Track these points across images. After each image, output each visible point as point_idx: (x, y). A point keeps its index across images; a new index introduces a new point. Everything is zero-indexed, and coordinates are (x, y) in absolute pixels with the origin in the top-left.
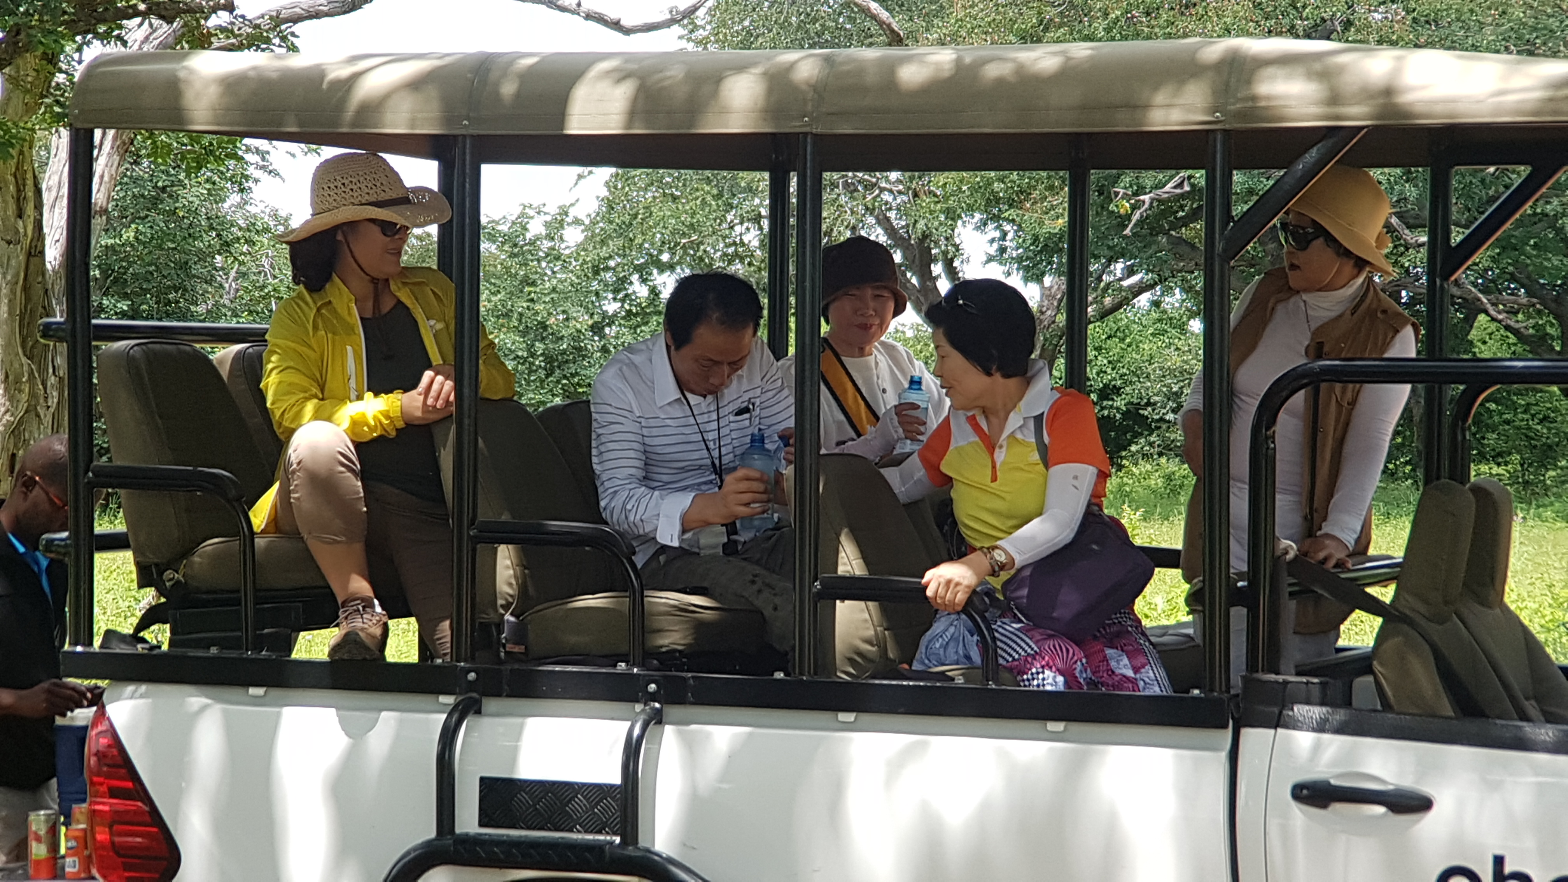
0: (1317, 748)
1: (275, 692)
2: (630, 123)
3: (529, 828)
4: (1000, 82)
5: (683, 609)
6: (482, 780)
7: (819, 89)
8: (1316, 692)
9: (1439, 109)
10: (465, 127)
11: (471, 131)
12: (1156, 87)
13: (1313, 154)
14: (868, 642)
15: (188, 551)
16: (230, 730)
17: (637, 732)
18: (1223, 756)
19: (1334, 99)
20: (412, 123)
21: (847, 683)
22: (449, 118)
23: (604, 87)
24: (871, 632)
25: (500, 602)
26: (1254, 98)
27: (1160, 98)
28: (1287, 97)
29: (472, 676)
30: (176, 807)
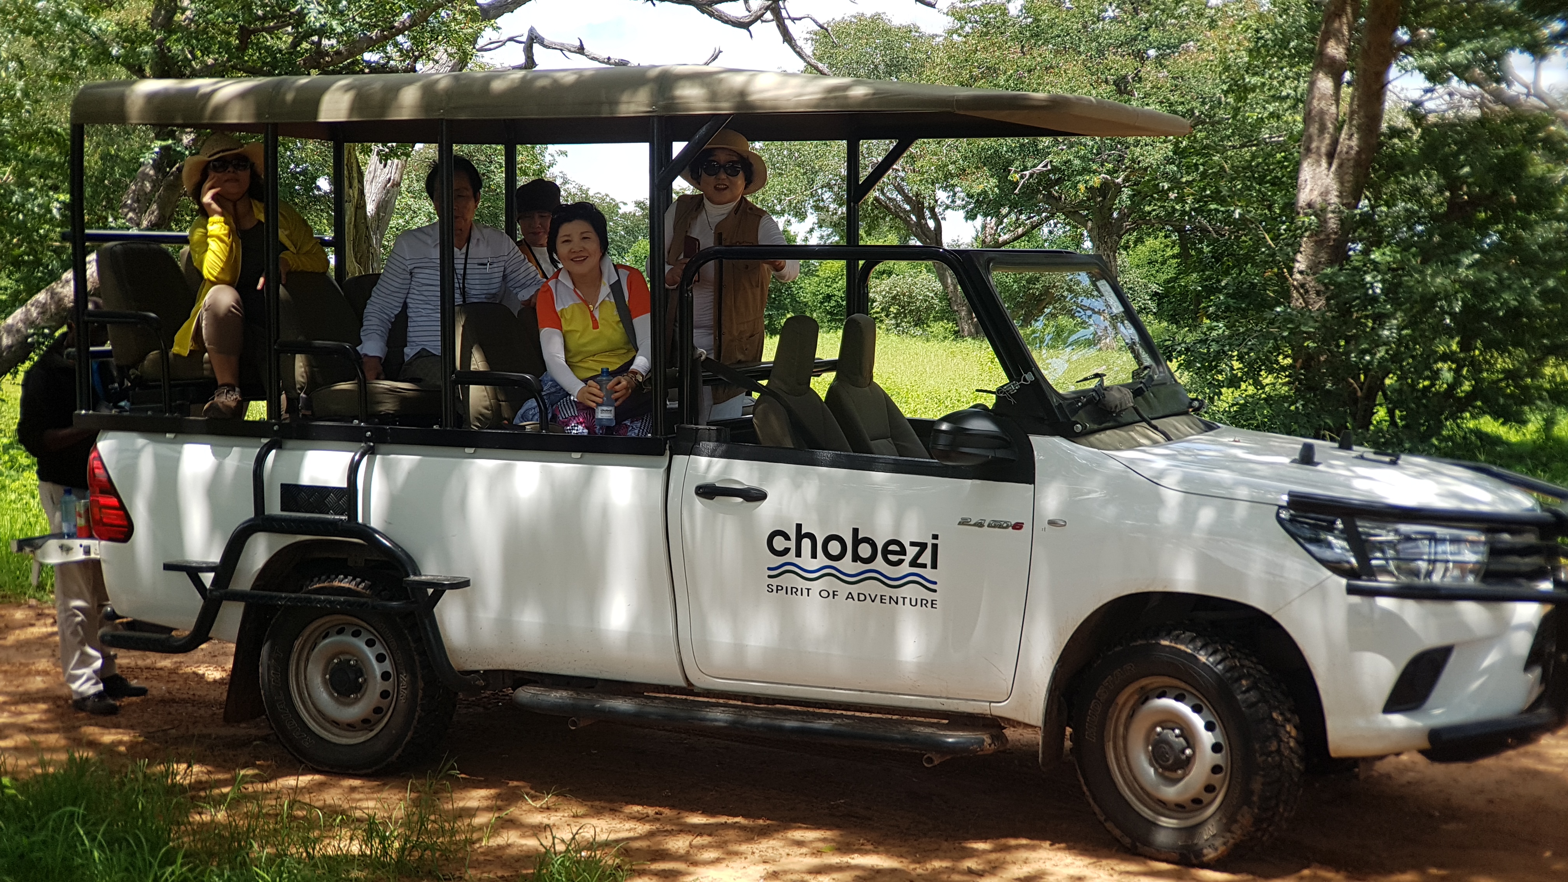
0: (709, 466)
1: (180, 437)
2: (350, 116)
3: (307, 512)
4: (544, 88)
5: (392, 391)
6: (282, 485)
7: (449, 93)
8: (714, 434)
9: (768, 104)
10: (266, 119)
11: (271, 121)
12: (623, 91)
13: (703, 130)
14: (487, 408)
15: (143, 358)
16: (157, 458)
17: (357, 457)
18: (662, 471)
19: (713, 97)
20: (240, 117)
21: (475, 432)
22: (259, 114)
23: (338, 95)
24: (488, 403)
25: (298, 386)
26: (673, 98)
27: (625, 97)
28: (689, 97)
29: (276, 428)
30: (131, 500)
